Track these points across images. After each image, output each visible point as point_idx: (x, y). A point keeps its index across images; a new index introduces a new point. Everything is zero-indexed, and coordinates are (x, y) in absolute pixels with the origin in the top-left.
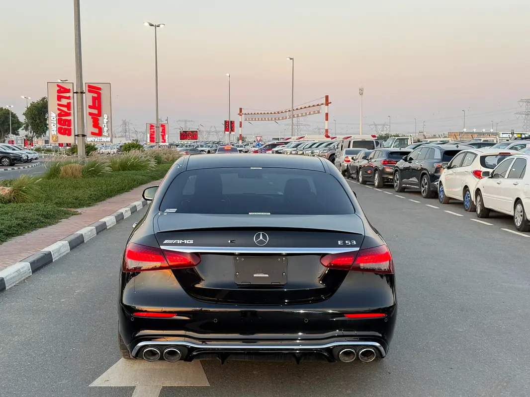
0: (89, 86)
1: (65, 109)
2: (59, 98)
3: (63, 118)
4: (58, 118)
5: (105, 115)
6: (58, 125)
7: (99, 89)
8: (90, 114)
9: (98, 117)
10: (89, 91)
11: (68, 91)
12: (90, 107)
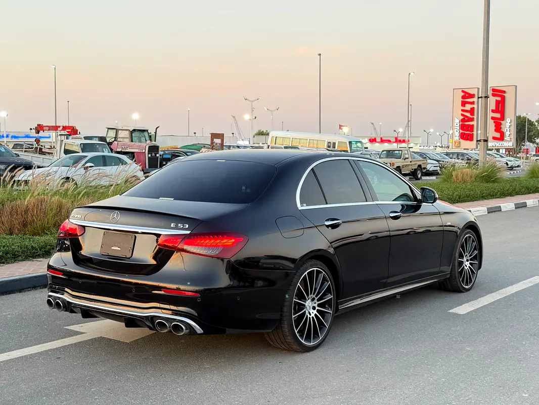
0: (494, 90)
1: (468, 114)
2: (463, 104)
3: (466, 123)
4: (461, 123)
5: (508, 119)
6: (460, 130)
7: (504, 92)
8: (493, 118)
9: (501, 122)
10: (493, 95)
11: (472, 96)
12: (493, 111)
